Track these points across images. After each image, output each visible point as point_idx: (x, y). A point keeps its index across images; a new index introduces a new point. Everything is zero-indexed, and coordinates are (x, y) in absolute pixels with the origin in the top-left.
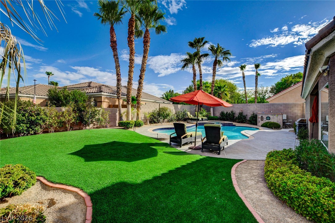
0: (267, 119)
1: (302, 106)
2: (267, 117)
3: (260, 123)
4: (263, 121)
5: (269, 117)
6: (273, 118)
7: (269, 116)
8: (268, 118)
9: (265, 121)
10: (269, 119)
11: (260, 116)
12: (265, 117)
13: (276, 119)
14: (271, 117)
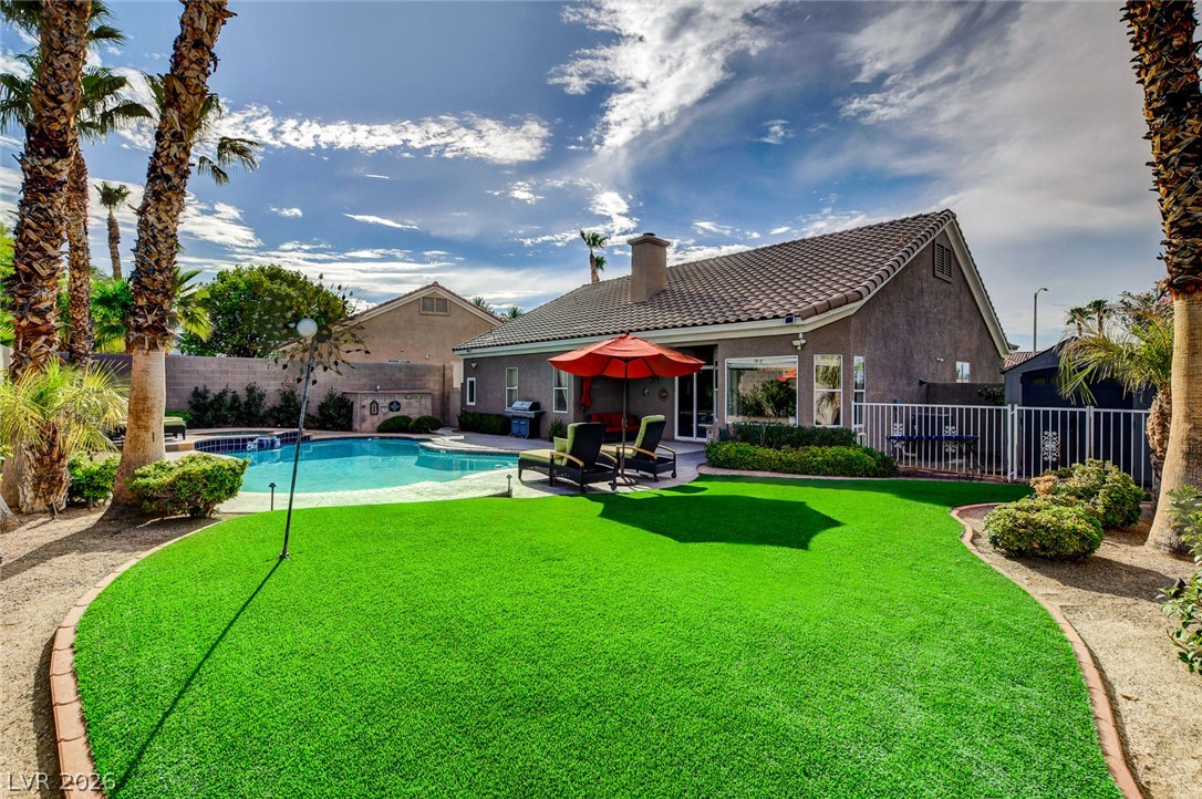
0: (391, 410)
1: (441, 372)
2: (391, 404)
3: (366, 422)
4: (376, 418)
5: (398, 404)
6: (409, 405)
7: (397, 399)
8: (394, 406)
9: (385, 414)
10: (398, 410)
11: (367, 402)
12: (384, 402)
13: (414, 408)
14: (403, 401)
